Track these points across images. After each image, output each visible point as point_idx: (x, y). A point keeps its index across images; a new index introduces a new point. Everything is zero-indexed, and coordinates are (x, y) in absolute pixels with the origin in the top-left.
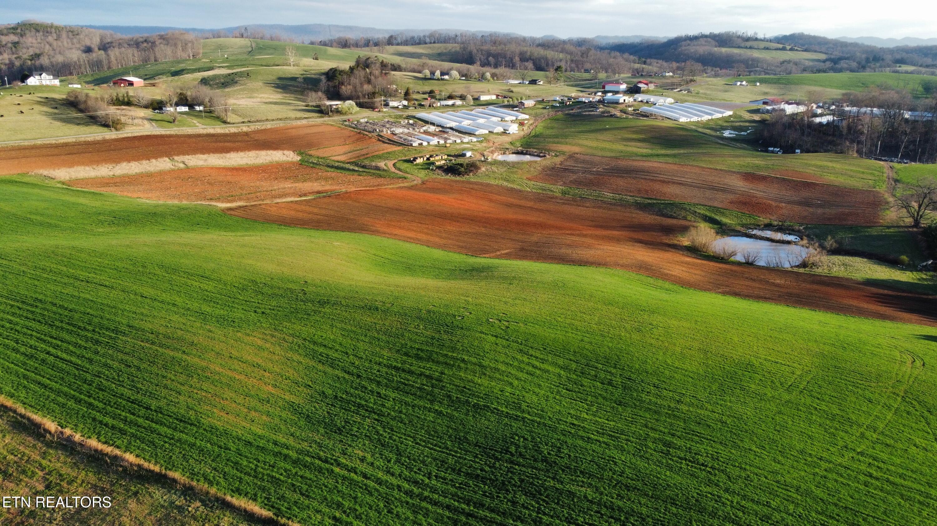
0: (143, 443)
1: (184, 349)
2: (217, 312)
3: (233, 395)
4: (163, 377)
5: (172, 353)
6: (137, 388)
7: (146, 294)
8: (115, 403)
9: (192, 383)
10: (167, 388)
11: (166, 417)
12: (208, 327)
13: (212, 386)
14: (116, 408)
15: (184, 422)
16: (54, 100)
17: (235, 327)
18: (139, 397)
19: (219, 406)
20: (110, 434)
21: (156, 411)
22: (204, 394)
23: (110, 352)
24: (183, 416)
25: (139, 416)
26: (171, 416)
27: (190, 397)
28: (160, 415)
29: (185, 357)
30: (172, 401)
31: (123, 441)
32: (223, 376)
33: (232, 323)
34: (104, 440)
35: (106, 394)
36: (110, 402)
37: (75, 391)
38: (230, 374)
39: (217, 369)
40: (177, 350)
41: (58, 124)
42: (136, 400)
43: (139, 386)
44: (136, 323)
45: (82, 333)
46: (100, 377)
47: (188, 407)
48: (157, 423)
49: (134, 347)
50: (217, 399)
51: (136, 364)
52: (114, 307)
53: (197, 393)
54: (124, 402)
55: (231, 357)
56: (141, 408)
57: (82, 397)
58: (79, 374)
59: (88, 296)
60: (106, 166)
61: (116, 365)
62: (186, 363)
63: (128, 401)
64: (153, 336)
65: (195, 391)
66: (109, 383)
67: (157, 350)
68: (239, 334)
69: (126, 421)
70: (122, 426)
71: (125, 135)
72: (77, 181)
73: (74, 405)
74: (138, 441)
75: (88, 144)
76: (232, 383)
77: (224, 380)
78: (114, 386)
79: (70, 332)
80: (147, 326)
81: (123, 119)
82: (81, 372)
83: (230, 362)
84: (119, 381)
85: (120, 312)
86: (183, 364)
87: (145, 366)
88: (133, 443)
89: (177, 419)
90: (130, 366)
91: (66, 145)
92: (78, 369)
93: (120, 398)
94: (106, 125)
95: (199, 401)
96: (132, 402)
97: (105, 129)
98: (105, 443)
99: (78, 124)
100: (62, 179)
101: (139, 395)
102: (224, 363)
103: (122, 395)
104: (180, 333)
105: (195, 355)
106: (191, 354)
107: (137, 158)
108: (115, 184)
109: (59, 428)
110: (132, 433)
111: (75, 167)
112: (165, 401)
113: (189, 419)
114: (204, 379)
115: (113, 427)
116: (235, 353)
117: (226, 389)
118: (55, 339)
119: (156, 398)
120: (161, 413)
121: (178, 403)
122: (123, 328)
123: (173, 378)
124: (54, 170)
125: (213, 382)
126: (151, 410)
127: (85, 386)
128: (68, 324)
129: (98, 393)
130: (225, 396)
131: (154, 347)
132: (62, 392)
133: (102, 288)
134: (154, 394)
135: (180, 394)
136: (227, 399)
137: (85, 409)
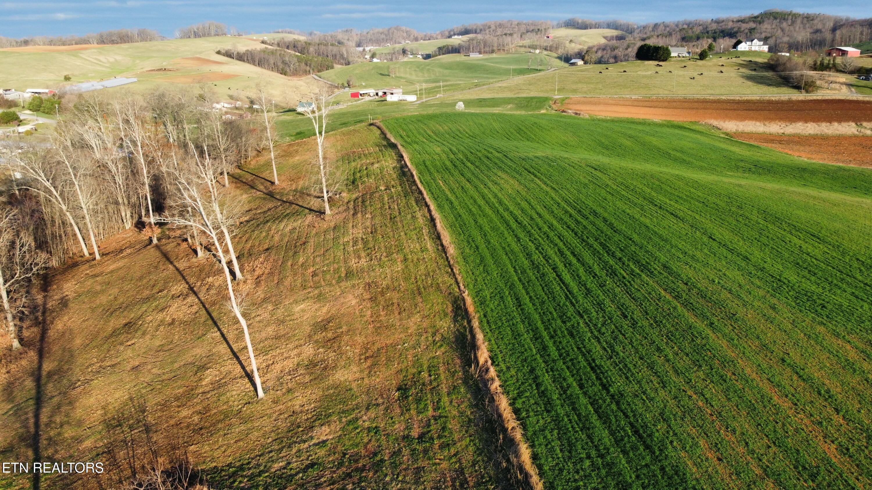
0: (559, 439)
1: (715, 320)
2: (806, 285)
3: (750, 429)
4: (658, 349)
5: (692, 319)
6: (613, 351)
7: (717, 236)
8: (571, 360)
9: (693, 377)
10: (652, 368)
11: (620, 414)
12: (774, 301)
13: (722, 397)
14: (568, 368)
15: (641, 437)
16: (756, 63)
17: (819, 315)
18: (606, 364)
19: (714, 438)
20: (532, 401)
21: (613, 397)
22: (700, 404)
23: (618, 290)
24: (645, 426)
25: (585, 394)
26: (627, 416)
27: (676, 398)
28: (614, 407)
29: (708, 331)
30: (644, 393)
31: (538, 422)
32: (751, 388)
33: (819, 309)
34: (518, 405)
35: (572, 342)
36: (568, 355)
37: (543, 323)
38: (766, 388)
39: (748, 371)
40: (704, 317)
41: (750, 83)
42: (599, 367)
43: (618, 348)
44: (674, 266)
45: (606, 257)
46: (582, 317)
47: (662, 414)
48: (600, 417)
49: (650, 293)
50: (717, 423)
51: (635, 317)
52: (666, 241)
53: (690, 397)
54: (584, 363)
55: (783, 360)
56: (597, 383)
57: (545, 334)
58: (564, 304)
59: (647, 222)
60: (779, 123)
61: (611, 308)
62: (704, 342)
63: (589, 364)
64: (685, 288)
65: (689, 393)
66: (587, 329)
67: (675, 308)
68: (821, 329)
69: (565, 392)
70: (555, 397)
71: (815, 98)
72: (742, 134)
73: (528, 340)
74: (555, 432)
75: (770, 102)
76: (759, 407)
77: (749, 395)
78: (589, 334)
79: (595, 252)
80: (687, 272)
81: (818, 83)
82: (567, 303)
83: (777, 369)
84: (599, 331)
85: (668, 247)
86: (698, 341)
87: (646, 323)
88: (547, 432)
89: (632, 425)
90: (625, 317)
91: (748, 102)
92: (567, 297)
93: (584, 355)
94: (798, 87)
95: (687, 411)
96: (592, 368)
97: (795, 91)
98: (516, 412)
99: (769, 85)
100: (728, 131)
101: (608, 363)
102: (765, 366)
103: (589, 352)
104: (725, 295)
105: (724, 335)
106: (720, 331)
107: (816, 120)
108: (780, 142)
109: (490, 362)
110: (558, 415)
111: (746, 121)
112: (636, 387)
113: (650, 436)
114: (716, 378)
115: (543, 394)
116: (795, 356)
117: (744, 413)
118: (575, 255)
119: (627, 378)
120: (618, 403)
121: (651, 400)
122: (656, 267)
123: (671, 356)
124: (724, 122)
125: (728, 389)
126: (608, 391)
127: (559, 322)
128: (601, 244)
129: (564, 337)
130: (735, 424)
131: (675, 303)
132: (529, 318)
133: (671, 218)
134: (629, 369)
135: (664, 387)
136: (734, 431)
137: (534, 351)
